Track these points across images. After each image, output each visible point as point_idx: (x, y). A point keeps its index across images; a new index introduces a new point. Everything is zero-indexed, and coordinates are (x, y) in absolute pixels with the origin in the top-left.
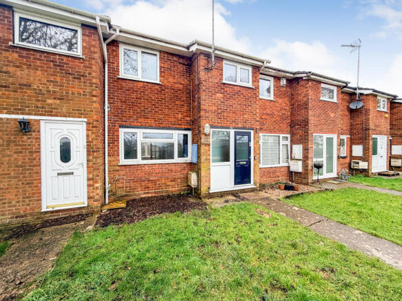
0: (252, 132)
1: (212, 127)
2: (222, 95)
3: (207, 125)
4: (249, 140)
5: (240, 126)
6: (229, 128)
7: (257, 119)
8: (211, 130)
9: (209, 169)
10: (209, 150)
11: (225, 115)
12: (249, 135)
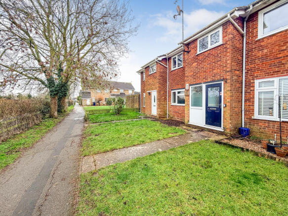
0: (223, 82)
1: (190, 85)
2: (196, 63)
3: (187, 85)
4: (220, 91)
5: (209, 80)
6: (201, 84)
7: (228, 70)
8: (190, 87)
9: (189, 110)
10: (189, 99)
11: (198, 75)
12: (219, 86)
